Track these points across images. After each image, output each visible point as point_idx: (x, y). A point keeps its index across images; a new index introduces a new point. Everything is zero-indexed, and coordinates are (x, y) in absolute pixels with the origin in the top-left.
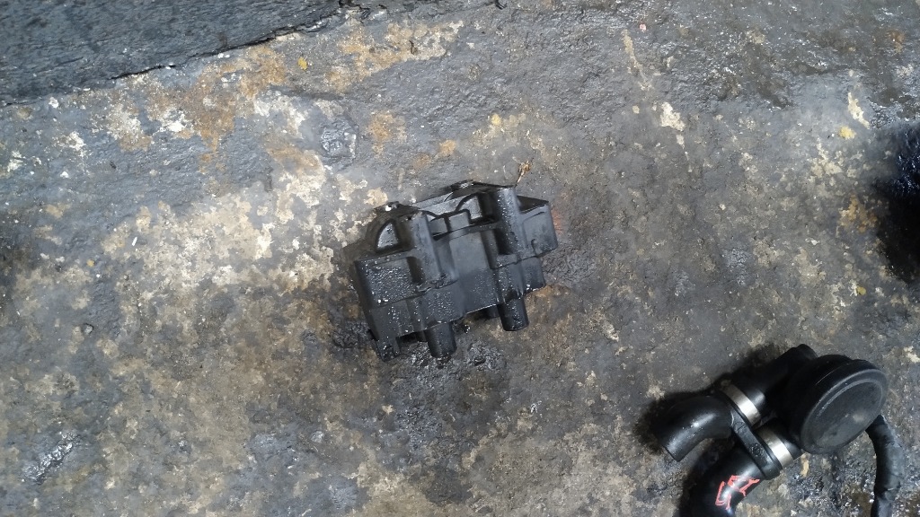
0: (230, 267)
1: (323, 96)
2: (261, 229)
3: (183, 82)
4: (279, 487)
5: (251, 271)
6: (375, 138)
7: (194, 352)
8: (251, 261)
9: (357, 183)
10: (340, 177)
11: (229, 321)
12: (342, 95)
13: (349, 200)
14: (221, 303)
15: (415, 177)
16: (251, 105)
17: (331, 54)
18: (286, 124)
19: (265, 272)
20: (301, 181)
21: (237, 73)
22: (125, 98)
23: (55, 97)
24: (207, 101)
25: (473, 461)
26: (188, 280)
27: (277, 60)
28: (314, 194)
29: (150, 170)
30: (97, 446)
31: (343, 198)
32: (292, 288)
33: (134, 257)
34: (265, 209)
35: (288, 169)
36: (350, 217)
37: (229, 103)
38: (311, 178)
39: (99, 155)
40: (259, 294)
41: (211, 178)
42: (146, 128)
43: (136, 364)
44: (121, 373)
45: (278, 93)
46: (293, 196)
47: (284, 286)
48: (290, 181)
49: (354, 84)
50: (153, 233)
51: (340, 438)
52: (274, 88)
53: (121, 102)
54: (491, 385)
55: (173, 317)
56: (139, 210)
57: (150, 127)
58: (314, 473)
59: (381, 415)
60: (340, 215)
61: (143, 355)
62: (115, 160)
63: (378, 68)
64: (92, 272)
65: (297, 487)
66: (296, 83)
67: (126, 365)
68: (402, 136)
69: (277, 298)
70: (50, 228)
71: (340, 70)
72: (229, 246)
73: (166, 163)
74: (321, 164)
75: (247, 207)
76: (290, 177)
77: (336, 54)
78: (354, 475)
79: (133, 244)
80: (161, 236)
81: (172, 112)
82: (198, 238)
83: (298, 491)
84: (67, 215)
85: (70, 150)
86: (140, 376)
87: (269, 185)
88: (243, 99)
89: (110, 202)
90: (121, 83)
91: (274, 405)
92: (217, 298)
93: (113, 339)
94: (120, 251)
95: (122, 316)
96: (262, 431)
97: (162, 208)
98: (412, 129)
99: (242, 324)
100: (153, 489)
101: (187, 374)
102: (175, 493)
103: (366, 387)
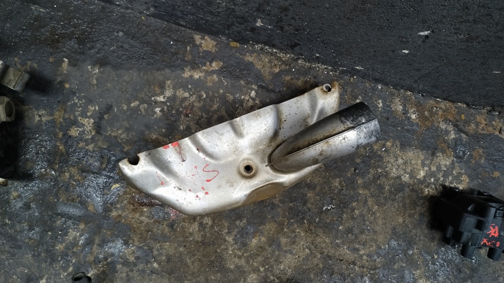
0: (408, 176)
1: (464, 132)
2: (424, 168)
3: (422, 102)
4: (391, 261)
5: (414, 181)
6: (474, 157)
7: (385, 198)
8: (415, 178)
9: (461, 170)
10: (456, 164)
11: (400, 194)
12: (470, 135)
13: (456, 174)
14: (400, 186)
15: (480, 178)
16: (439, 122)
17: (472, 118)
18: (448, 135)
19: (418, 184)
20: (444, 159)
21: (440, 108)
22: (402, 97)
23: (382, 85)
24: (426, 113)
26: (394, 173)
27: (454, 111)
28: (446, 166)
29: (399, 127)
30: (343, 213)
31: (454, 173)
32: (424, 195)
33: (381, 154)
34: (428, 162)
35: (442, 152)
36: (453, 181)
37: (433, 117)
38: (447, 159)
39: (385, 113)
40: (413, 190)
41: (416, 141)
43: (366, 192)
44: (360, 192)
45: (451, 124)
46: (439, 163)
47: (422, 192)
48: (440, 157)
49: (476, 134)
50: (390, 150)
51: (416, 257)
52: (450, 121)
53: (399, 98)
54: (471, 269)
55: (384, 182)
56: (389, 139)
57: (405, 112)
58: (404, 263)
59: (433, 257)
60: (450, 178)
61: (369, 190)
62: (389, 117)
63: (486, 132)
64: (366, 152)
65: (396, 265)
66: (457, 123)
67: (363, 190)
68: (483, 161)
69: (418, 196)
71: (473, 126)
72: (411, 168)
73: (405, 128)
74: (452, 156)
75: (422, 157)
76: (441, 155)
77: (474, 119)
78: (414, 272)
79: (383, 150)
80: (393, 152)
81: (414, 111)
82: (403, 160)
83: (396, 267)
85: (377, 105)
86: (366, 197)
87: (433, 154)
88: (438, 118)
89: (382, 131)
90: (402, 91)
91: (401, 232)
92: (400, 184)
93: (363, 179)
94: (378, 150)
95: (369, 173)
96: (394, 239)
97: (397, 142)
98: (487, 160)
99: (404, 198)
100: (353, 238)
101: (380, 205)
102: (359, 243)
103: (432, 244)
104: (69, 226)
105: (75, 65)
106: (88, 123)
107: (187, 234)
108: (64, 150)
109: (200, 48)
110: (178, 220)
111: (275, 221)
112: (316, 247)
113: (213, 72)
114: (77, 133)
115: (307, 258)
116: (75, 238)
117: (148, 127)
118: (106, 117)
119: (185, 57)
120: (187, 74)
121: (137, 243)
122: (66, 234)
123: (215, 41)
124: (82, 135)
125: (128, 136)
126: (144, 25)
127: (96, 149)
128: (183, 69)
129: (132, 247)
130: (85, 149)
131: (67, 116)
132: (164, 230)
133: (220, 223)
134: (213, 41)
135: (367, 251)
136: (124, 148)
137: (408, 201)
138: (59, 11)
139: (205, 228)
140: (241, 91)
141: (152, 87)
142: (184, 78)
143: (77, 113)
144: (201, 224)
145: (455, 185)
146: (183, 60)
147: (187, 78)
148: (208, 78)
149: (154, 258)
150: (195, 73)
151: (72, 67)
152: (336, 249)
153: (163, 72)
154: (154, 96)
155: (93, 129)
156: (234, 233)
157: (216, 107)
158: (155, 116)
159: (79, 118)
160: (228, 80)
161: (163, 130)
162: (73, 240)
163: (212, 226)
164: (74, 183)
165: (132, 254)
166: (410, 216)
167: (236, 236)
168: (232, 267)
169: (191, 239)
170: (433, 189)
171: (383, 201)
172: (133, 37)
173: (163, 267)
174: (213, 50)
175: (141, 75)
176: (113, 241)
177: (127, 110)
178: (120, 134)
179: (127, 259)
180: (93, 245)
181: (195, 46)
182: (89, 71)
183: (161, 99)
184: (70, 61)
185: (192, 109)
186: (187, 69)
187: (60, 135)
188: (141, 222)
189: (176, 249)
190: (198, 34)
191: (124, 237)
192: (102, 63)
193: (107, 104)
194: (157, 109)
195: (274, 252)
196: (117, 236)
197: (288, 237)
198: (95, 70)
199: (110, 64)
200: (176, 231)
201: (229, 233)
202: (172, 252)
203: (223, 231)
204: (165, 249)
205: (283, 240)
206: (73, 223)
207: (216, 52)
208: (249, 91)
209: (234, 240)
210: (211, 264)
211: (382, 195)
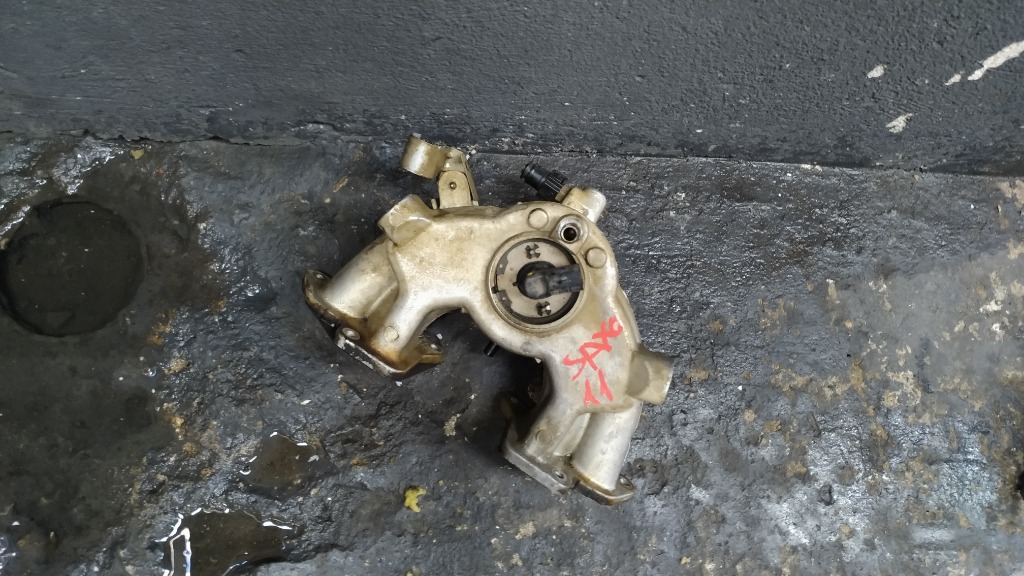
118: (927, 360)
155: (916, 387)
159: (890, 374)
183: (993, 307)
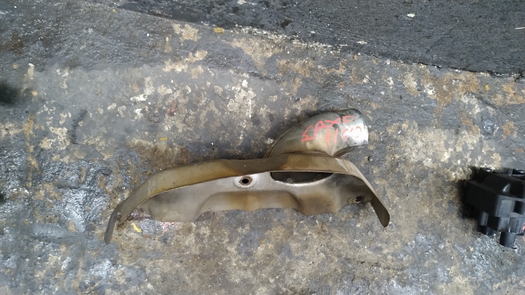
0: (431, 159)
1: (490, 105)
2: (448, 149)
3: (438, 75)
4: (420, 259)
5: (438, 165)
6: (504, 132)
7: (407, 188)
8: (439, 161)
9: (491, 148)
10: (485, 142)
11: (424, 182)
12: (497, 107)
13: (485, 153)
14: (423, 172)
15: (514, 155)
16: (461, 96)
17: (498, 88)
18: (472, 110)
19: (443, 168)
20: (470, 137)
21: (460, 80)
22: (414, 72)
23: (390, 60)
24: (444, 87)
25: (497, 288)
26: (414, 157)
27: (476, 82)
28: (473, 145)
29: (414, 106)
31: (483, 151)
32: (452, 180)
33: (397, 138)
34: (452, 142)
35: (467, 129)
36: (483, 161)
37: (452, 91)
38: (474, 137)
39: (397, 91)
40: (438, 176)
41: (436, 119)
42: (418, 88)
43: (384, 182)
44: (377, 183)
45: (474, 96)
46: (465, 142)
47: (449, 177)
48: (466, 135)
49: (504, 105)
50: (407, 132)
51: (449, 251)
52: (473, 94)
53: (412, 73)
54: (515, 260)
55: (403, 170)
56: (405, 121)
57: (420, 88)
58: (435, 260)
59: (468, 250)
60: (480, 158)
61: (387, 180)
62: (403, 96)
63: (515, 103)
64: (380, 137)
65: (427, 262)
66: (481, 95)
67: (380, 181)
68: (515, 135)
69: (444, 181)
70: (370, 112)
71: (500, 97)
72: (433, 151)
73: (422, 106)
74: (479, 133)
75: (445, 138)
76: (466, 133)
77: (500, 89)
78: (449, 269)
79: (399, 133)
80: (410, 135)
81: (431, 86)
82: (423, 142)
83: (426, 264)
84: (378, 110)
85: (387, 84)
86: (384, 188)
87: (457, 133)
88: (458, 92)
89: (395, 112)
90: (414, 65)
91: (429, 225)
92: (422, 170)
93: (379, 168)
94: (393, 134)
95: (385, 160)
96: (421, 233)
97: (414, 123)
98: (520, 134)
99: (428, 185)
100: (374, 236)
101: (401, 195)
102: (381, 241)
103: (466, 235)
104: (49, 250)
105: (42, 70)
106: (61, 133)
107: (183, 248)
108: (37, 166)
109: (180, 38)
110: (171, 233)
111: (283, 225)
112: (332, 250)
113: (198, 63)
114: (50, 146)
115: (323, 264)
116: (56, 263)
117: (128, 131)
119: (164, 49)
120: (168, 68)
121: (126, 263)
122: (46, 260)
123: (197, 28)
124: (55, 146)
125: (106, 143)
126: (116, 18)
127: (72, 161)
128: (163, 63)
129: (121, 267)
130: (59, 161)
131: (37, 127)
132: (156, 246)
133: (219, 232)
134: (194, 29)
135: (392, 250)
136: (104, 157)
137: (433, 189)
138: (20, 12)
139: (202, 239)
140: (231, 81)
141: (130, 86)
142: (165, 73)
143: (48, 123)
144: (198, 235)
145: (486, 166)
146: (162, 53)
147: (169, 73)
148: (192, 70)
149: (148, 278)
150: (177, 66)
151: (39, 73)
152: (355, 250)
153: (141, 68)
154: (133, 96)
156: (237, 242)
157: (203, 101)
158: (136, 118)
160: (215, 70)
161: (146, 133)
162: (54, 265)
163: (211, 237)
164: (51, 201)
165: (121, 275)
166: (437, 205)
167: (239, 245)
168: (237, 281)
169: (187, 253)
170: (461, 173)
171: (404, 191)
172: (105, 33)
173: (158, 288)
174: (196, 39)
175: (117, 73)
176: (99, 263)
177: (104, 114)
178: (98, 142)
179: (117, 282)
180: (78, 269)
181: (175, 36)
182: (57, 75)
184: (36, 66)
185: (177, 107)
186: (167, 63)
187: (31, 149)
188: (130, 239)
189: (171, 265)
190: (177, 23)
191: (112, 257)
192: (73, 65)
193: (82, 110)
194: (137, 110)
195: (284, 260)
196: (104, 257)
197: (299, 241)
198: (64, 73)
199: (82, 65)
200: (170, 245)
201: (230, 242)
202: (167, 269)
203: (223, 241)
204: (159, 267)
205: (294, 245)
206: (53, 246)
207: (199, 40)
208: (240, 80)
209: (236, 249)
210: (213, 279)
211: (402, 184)
